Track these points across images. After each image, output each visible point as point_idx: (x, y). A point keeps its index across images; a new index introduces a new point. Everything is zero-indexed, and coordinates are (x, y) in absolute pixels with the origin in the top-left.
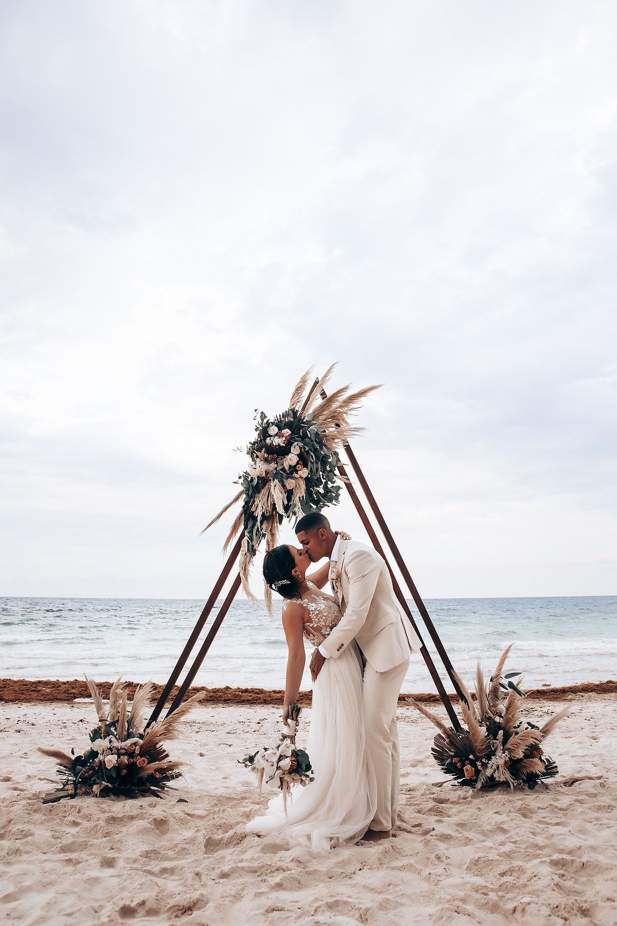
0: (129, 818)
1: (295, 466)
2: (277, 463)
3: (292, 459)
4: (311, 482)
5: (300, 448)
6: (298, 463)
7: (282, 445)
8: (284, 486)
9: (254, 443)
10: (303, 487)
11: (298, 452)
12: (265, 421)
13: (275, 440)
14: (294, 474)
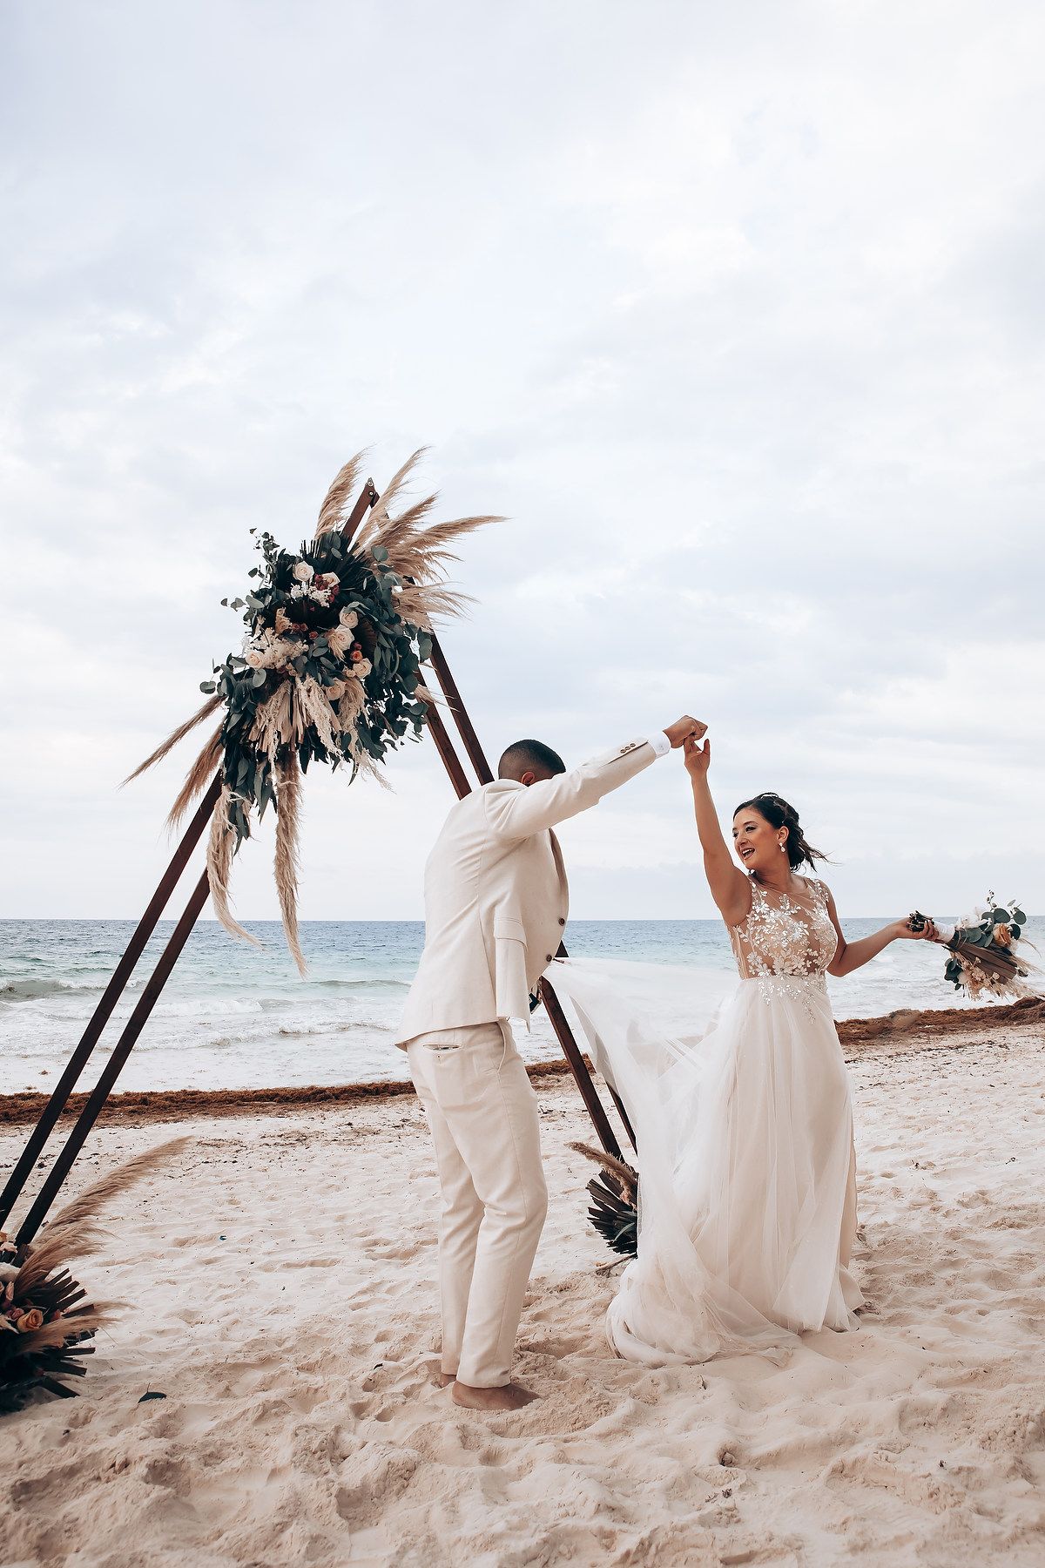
0: (64, 1476)
1: (349, 651)
2: (310, 643)
5: (360, 618)
6: (353, 647)
7: (324, 605)
9: (261, 593)
10: (362, 698)
11: (355, 623)
12: (277, 553)
13: (310, 592)
14: (346, 669)
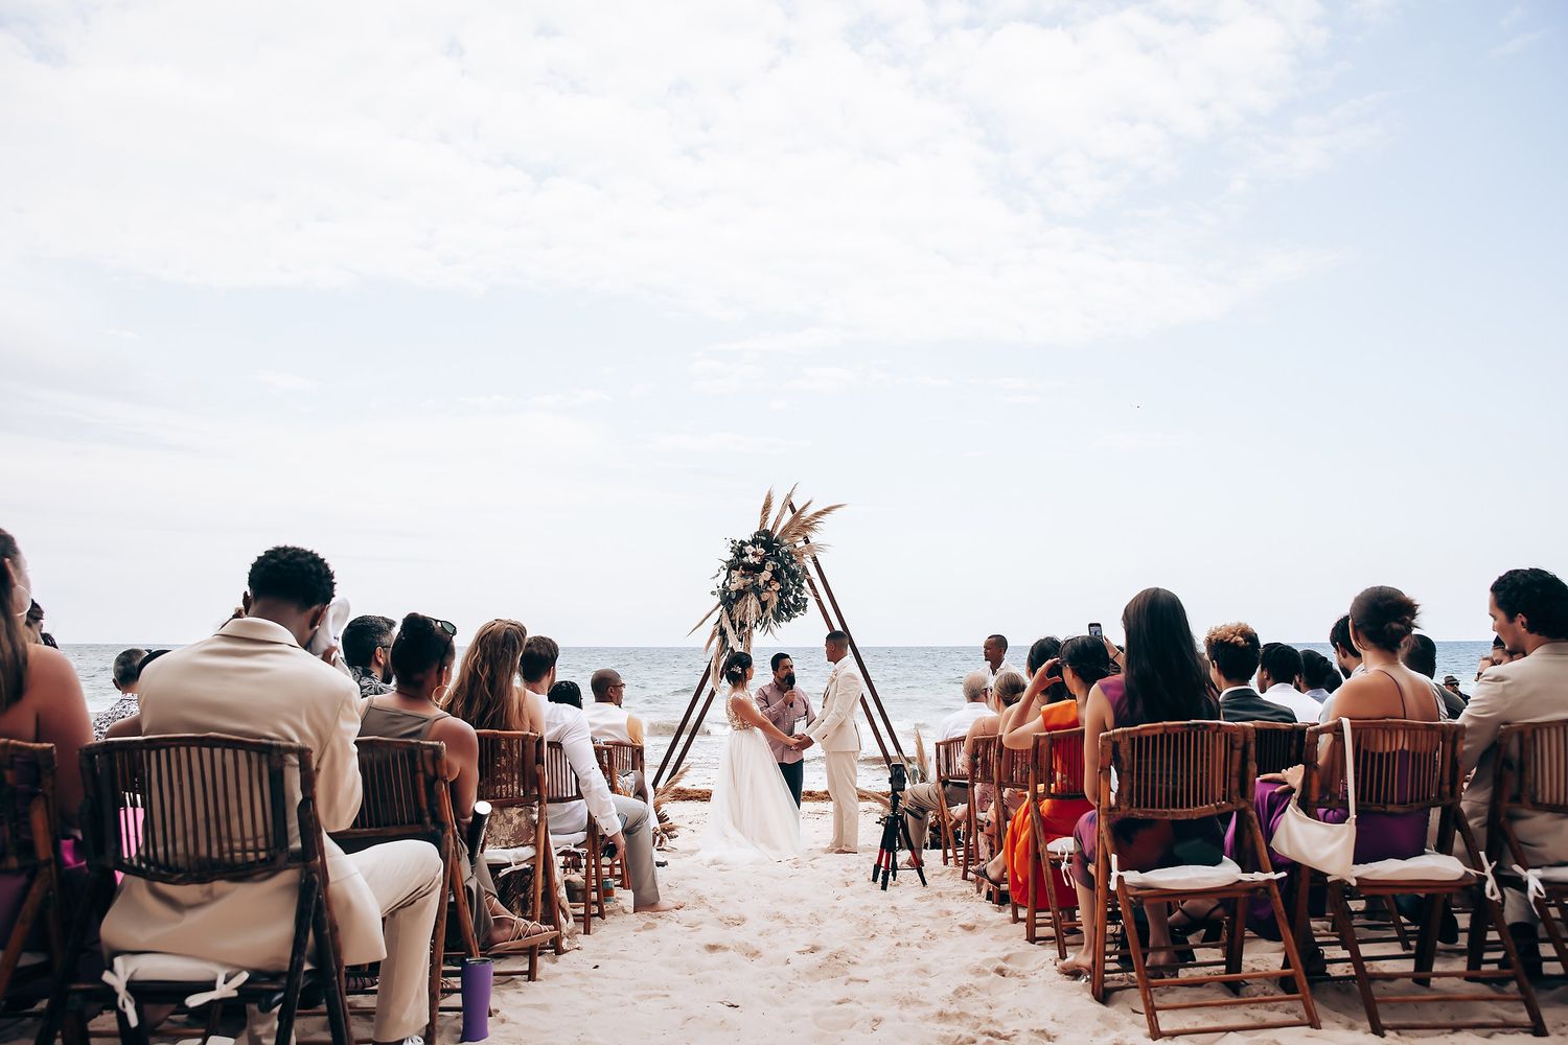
2: (753, 578)
3: (766, 575)
4: (784, 593)
6: (771, 579)
7: (758, 564)
8: (759, 598)
9: (731, 562)
10: (776, 599)
11: (771, 570)
13: (751, 559)
14: (768, 588)
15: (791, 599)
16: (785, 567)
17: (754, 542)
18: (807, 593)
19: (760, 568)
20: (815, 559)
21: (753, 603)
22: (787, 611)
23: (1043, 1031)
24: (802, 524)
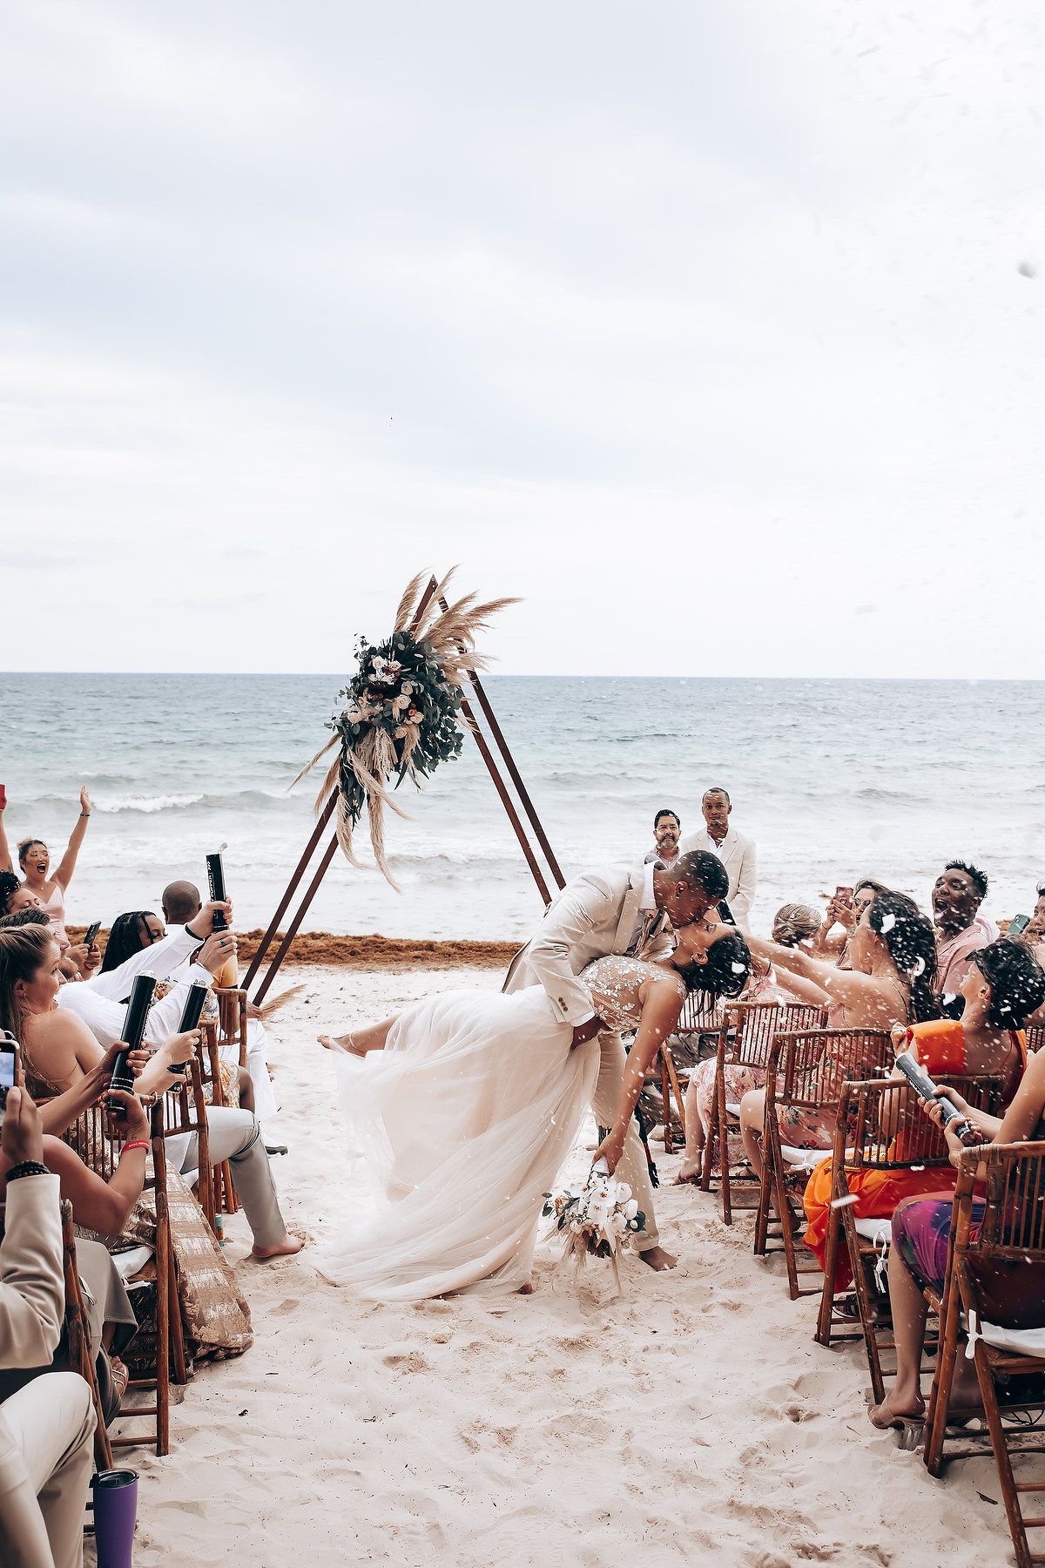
1: (407, 710)
2: (384, 705)
3: (403, 701)
4: (425, 728)
5: (414, 687)
6: (410, 706)
7: (390, 683)
8: (393, 736)
9: (355, 680)
10: (417, 736)
11: (411, 691)
12: (367, 648)
13: (379, 676)
14: (406, 721)
15: (438, 735)
16: (431, 688)
17: (384, 652)
18: (461, 725)
19: (394, 691)
20: (473, 676)
21: (383, 745)
22: (433, 753)
23: (875, 1548)
24: (456, 627)
